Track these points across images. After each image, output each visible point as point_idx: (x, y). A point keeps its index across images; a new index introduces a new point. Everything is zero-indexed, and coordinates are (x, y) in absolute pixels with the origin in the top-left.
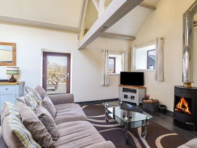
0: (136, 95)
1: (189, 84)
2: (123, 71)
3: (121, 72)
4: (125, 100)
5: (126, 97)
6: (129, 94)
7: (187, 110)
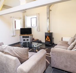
0: (29, 39)
1: (49, 31)
2: (21, 28)
3: (21, 29)
4: (24, 42)
5: (24, 40)
6: (26, 39)
7: (49, 40)
